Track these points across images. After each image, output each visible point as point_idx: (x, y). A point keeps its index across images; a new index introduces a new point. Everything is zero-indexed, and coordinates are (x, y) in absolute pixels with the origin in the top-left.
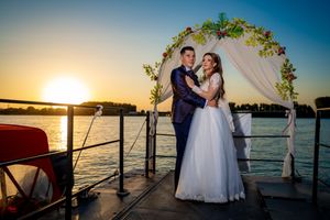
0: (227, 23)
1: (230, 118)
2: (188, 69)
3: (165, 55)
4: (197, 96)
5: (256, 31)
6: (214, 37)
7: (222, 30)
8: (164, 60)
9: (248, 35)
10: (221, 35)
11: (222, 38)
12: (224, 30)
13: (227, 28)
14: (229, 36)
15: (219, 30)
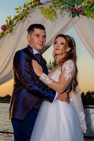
1: (82, 115)
2: (35, 52)
3: (4, 28)
4: (45, 87)
6: (67, 14)
7: (77, 7)
10: (75, 12)
11: (77, 16)
12: (79, 6)
13: (83, 4)
14: (84, 14)
15: (74, 6)
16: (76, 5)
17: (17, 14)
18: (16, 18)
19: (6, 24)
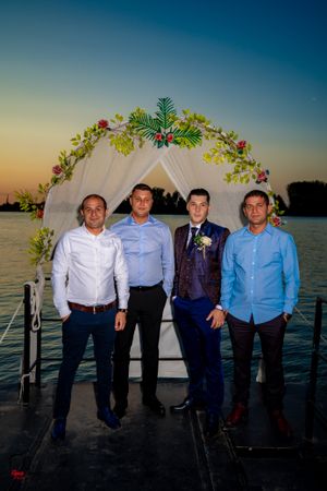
0: (175, 119)
3: (57, 170)
5: (222, 138)
6: (149, 143)
7: (165, 132)
8: (56, 181)
9: (208, 144)
10: (162, 141)
11: (164, 146)
12: (168, 131)
13: (173, 127)
14: (176, 142)
15: (159, 131)
16: (162, 129)
17: (74, 148)
18: (73, 154)
19: (59, 163)
